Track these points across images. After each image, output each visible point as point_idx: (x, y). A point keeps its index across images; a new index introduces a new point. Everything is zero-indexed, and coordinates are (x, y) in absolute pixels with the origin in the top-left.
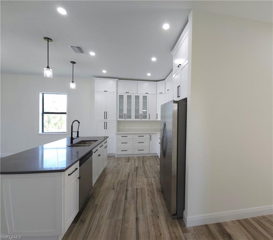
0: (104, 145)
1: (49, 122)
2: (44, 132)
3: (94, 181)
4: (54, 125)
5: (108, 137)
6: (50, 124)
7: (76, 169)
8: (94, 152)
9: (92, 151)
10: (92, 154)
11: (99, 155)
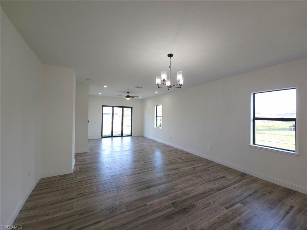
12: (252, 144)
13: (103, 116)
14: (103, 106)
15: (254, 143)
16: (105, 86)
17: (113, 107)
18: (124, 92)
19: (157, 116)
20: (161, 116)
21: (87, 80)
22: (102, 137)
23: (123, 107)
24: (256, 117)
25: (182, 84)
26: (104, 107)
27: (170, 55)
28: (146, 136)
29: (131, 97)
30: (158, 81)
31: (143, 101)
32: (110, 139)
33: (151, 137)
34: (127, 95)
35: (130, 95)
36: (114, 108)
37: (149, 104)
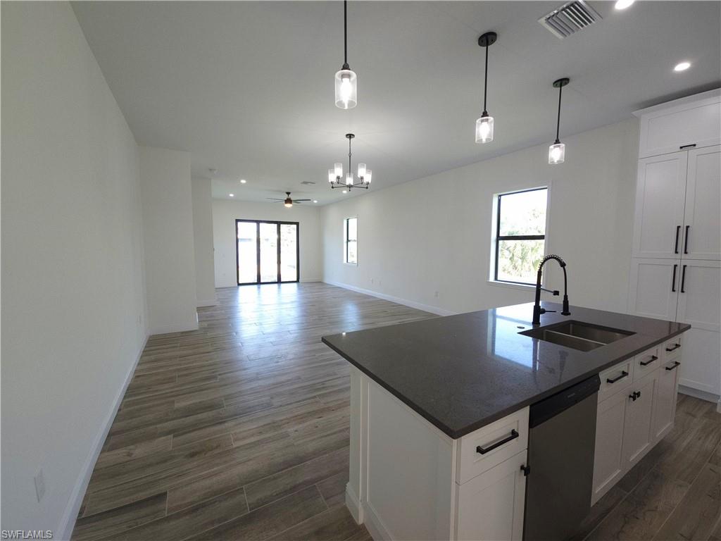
0: (665, 358)
1: (523, 258)
2: (498, 279)
3: (600, 488)
4: (531, 264)
5: (689, 327)
6: (525, 263)
7: (514, 434)
8: (609, 381)
9: (598, 374)
10: (599, 389)
11: (635, 396)
12: (492, 279)
13: (239, 243)
14: (237, 221)
15: (496, 279)
16: (243, 181)
17: (258, 222)
18: (280, 191)
19: (348, 241)
20: (356, 239)
21: (211, 170)
22: (239, 284)
23: (279, 223)
24: (501, 235)
25: (370, 182)
26: (239, 223)
27: (350, 136)
28: (327, 281)
29: (296, 201)
30: (332, 178)
31: (320, 209)
32: (256, 286)
33: (337, 283)
34: (286, 197)
35: (292, 197)
36: (261, 224)
37: (333, 215)
